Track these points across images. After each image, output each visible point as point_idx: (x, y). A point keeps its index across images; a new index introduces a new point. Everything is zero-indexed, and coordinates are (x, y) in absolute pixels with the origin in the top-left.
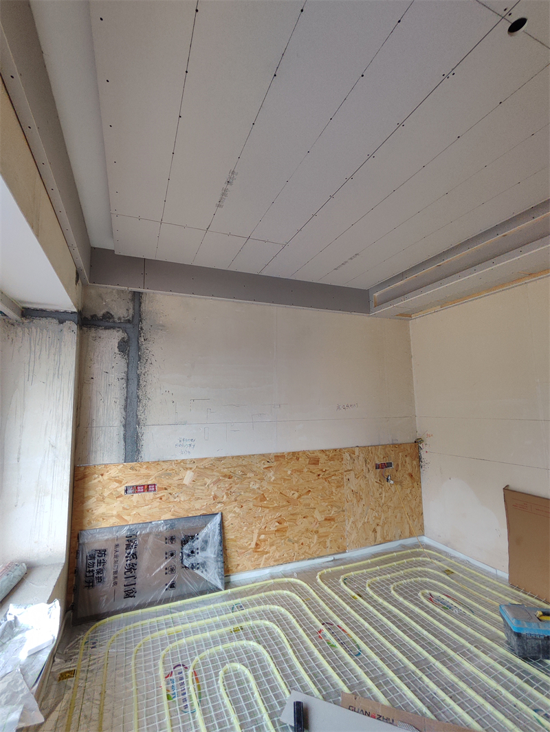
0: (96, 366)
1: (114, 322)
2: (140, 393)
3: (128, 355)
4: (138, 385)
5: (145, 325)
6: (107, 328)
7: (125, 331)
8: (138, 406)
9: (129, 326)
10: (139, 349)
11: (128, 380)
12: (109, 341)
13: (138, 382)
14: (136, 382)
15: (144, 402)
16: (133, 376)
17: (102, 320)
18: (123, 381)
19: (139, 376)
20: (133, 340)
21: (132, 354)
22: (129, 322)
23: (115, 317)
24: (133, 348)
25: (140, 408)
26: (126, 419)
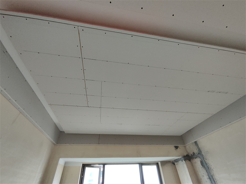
0: (200, 174)
1: (196, 155)
4: (214, 181)
5: (203, 153)
6: (196, 158)
7: (200, 158)
9: (200, 155)
10: (206, 164)
11: (210, 179)
12: (197, 162)
13: (214, 180)
14: (213, 179)
16: (211, 177)
17: (193, 156)
18: (209, 180)
20: (203, 160)
21: (206, 166)
22: (199, 153)
23: (195, 153)
24: (205, 164)
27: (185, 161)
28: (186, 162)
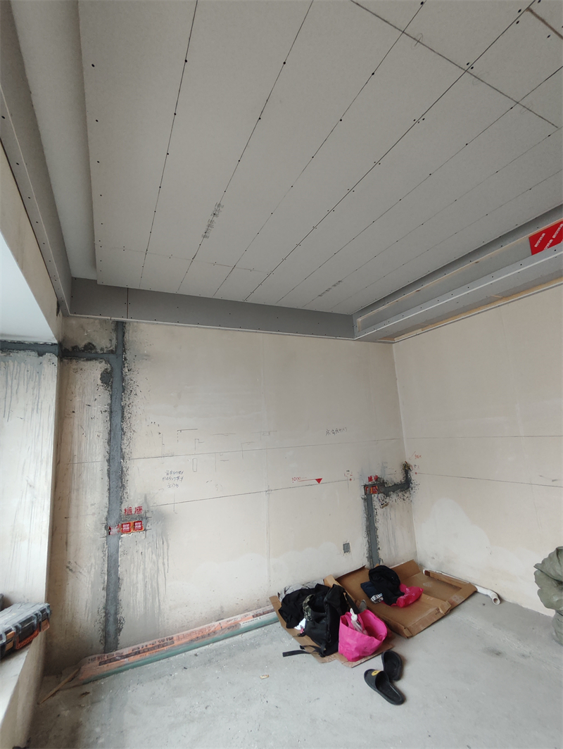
0: (78, 399)
1: (97, 353)
2: (124, 426)
3: (111, 386)
4: (123, 417)
5: (129, 355)
6: (88, 359)
7: (107, 362)
8: (122, 439)
9: (112, 357)
10: (123, 380)
11: (111, 412)
13: (123, 413)
14: (120, 414)
15: (128, 434)
16: (116, 408)
17: (83, 351)
18: (107, 414)
19: (123, 408)
20: (117, 371)
21: (116, 385)
22: (112, 352)
23: (98, 348)
24: (117, 379)
25: (125, 441)
26: (109, 454)
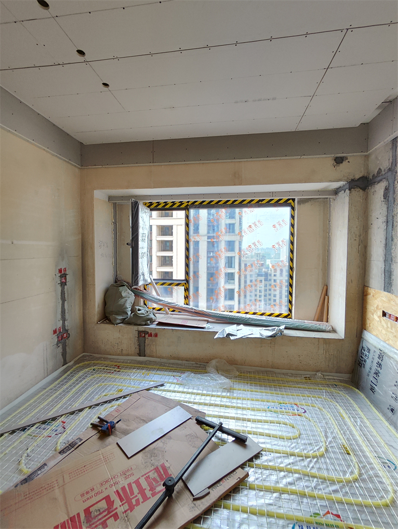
0: (373, 215)
1: (382, 175)
2: (393, 233)
3: (388, 200)
4: (393, 225)
6: (378, 182)
7: (387, 180)
8: (392, 246)
9: (390, 173)
10: (394, 192)
11: (387, 222)
12: (379, 190)
13: (393, 223)
15: (395, 241)
16: (390, 219)
17: (376, 177)
18: (385, 224)
19: (393, 216)
20: (392, 185)
21: (391, 199)
22: (390, 170)
23: (383, 170)
24: (391, 193)
25: (393, 247)
26: (385, 256)
27: (350, 190)
28: (350, 193)
